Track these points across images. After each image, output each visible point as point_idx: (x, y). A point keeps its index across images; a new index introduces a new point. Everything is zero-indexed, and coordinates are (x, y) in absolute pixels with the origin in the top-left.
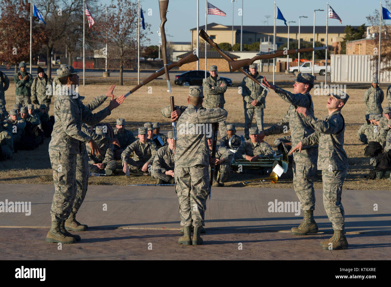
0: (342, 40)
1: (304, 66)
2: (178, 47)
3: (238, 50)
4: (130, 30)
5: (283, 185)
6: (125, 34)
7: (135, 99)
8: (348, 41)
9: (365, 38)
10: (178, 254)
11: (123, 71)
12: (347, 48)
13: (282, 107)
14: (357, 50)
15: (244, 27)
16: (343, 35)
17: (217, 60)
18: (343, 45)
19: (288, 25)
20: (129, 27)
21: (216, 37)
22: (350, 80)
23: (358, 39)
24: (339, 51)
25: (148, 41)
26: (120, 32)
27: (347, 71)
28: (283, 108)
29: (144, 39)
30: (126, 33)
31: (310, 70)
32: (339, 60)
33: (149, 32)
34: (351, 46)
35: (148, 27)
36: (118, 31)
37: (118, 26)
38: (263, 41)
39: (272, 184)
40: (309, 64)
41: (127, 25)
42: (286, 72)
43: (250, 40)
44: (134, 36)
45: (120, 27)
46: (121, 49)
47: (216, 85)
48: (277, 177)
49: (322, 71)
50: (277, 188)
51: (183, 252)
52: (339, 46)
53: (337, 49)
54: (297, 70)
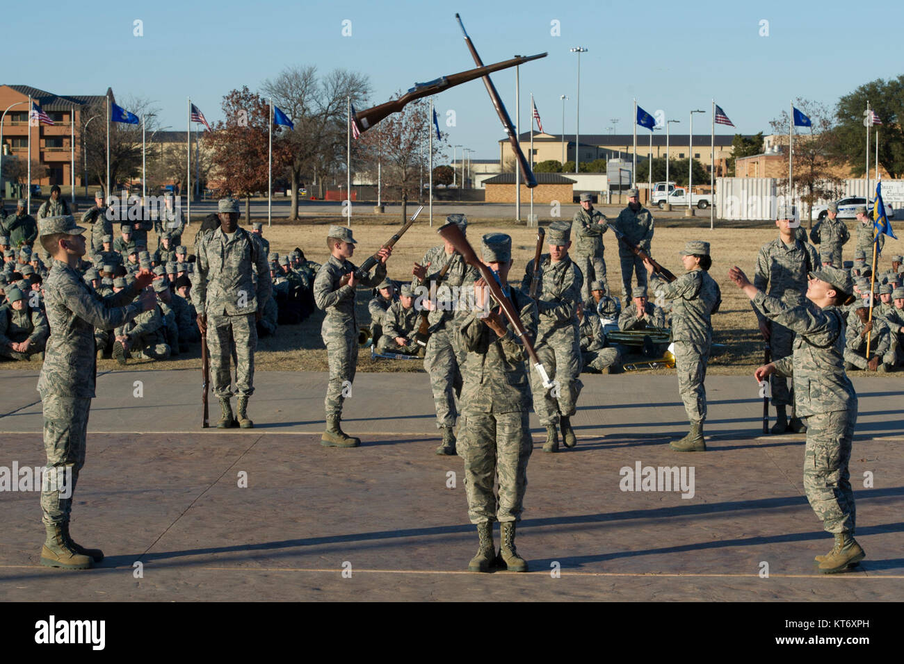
0: (729, 156)
1: (676, 195)
2: (480, 168)
3: (573, 171)
4: (417, 142)
6: (410, 148)
8: (737, 157)
9: (763, 153)
11: (406, 204)
12: (737, 168)
14: (751, 171)
15: (580, 137)
16: (730, 149)
18: (730, 163)
20: (416, 138)
21: (539, 152)
23: (753, 154)
24: (723, 173)
25: (444, 159)
26: (402, 146)
29: (437, 156)
30: (411, 146)
31: (683, 200)
32: (730, 185)
33: (445, 145)
34: (742, 165)
35: (445, 138)
36: (399, 143)
37: (398, 138)
38: (610, 158)
40: (682, 191)
41: (413, 136)
43: (589, 156)
44: (423, 149)
45: (403, 138)
46: (403, 171)
47: (591, 222)
49: (701, 202)
52: (723, 165)
53: (721, 170)
54: (665, 201)
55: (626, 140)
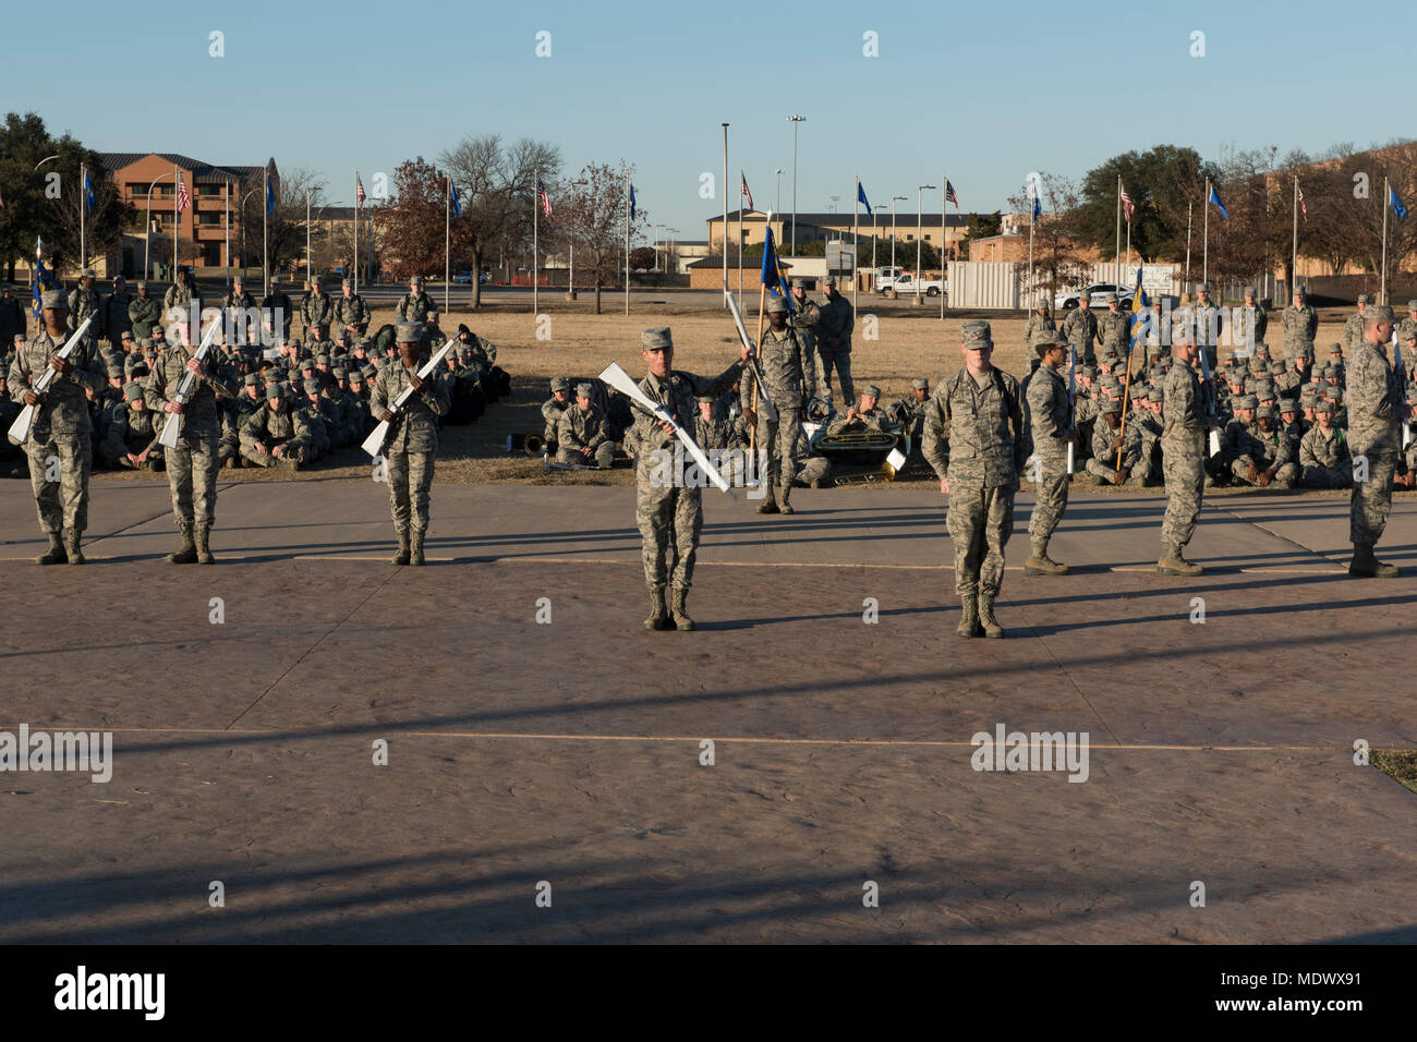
0: (963, 238)
1: (902, 281)
2: (686, 250)
3: (789, 254)
4: (612, 221)
5: (904, 484)
6: (604, 228)
7: (625, 337)
8: (972, 239)
9: (1001, 234)
10: (746, 609)
11: (600, 290)
12: (971, 251)
13: (876, 349)
14: (987, 254)
15: (797, 215)
16: (965, 230)
17: (754, 270)
18: (964, 246)
19: (874, 212)
20: (611, 216)
21: (750, 233)
22: (980, 304)
23: (990, 236)
24: (956, 257)
25: (642, 240)
26: (595, 225)
27: (975, 288)
28: (878, 352)
29: (635, 236)
30: (606, 225)
31: (911, 287)
32: (962, 270)
33: (644, 225)
34: (978, 248)
35: (642, 216)
36: (593, 222)
37: (591, 215)
38: (830, 239)
39: (886, 484)
40: (910, 277)
41: (607, 214)
42: (872, 291)
43: (807, 238)
44: (619, 228)
45: (596, 216)
46: (597, 253)
47: (802, 311)
48: (893, 470)
49: (931, 289)
50: (894, 489)
51: (754, 604)
52: (956, 247)
53: (953, 253)
54: (890, 288)
55: (847, 219)
